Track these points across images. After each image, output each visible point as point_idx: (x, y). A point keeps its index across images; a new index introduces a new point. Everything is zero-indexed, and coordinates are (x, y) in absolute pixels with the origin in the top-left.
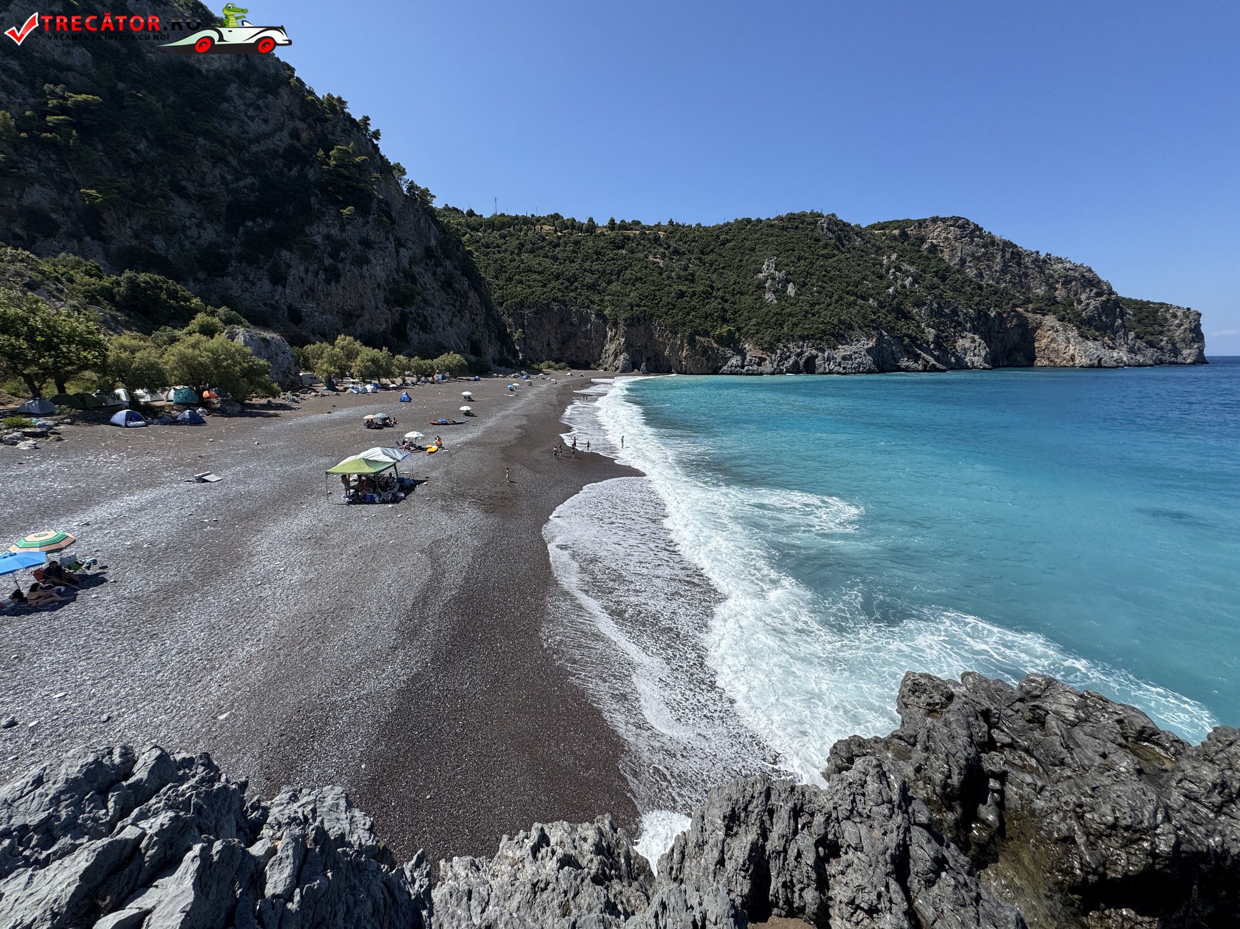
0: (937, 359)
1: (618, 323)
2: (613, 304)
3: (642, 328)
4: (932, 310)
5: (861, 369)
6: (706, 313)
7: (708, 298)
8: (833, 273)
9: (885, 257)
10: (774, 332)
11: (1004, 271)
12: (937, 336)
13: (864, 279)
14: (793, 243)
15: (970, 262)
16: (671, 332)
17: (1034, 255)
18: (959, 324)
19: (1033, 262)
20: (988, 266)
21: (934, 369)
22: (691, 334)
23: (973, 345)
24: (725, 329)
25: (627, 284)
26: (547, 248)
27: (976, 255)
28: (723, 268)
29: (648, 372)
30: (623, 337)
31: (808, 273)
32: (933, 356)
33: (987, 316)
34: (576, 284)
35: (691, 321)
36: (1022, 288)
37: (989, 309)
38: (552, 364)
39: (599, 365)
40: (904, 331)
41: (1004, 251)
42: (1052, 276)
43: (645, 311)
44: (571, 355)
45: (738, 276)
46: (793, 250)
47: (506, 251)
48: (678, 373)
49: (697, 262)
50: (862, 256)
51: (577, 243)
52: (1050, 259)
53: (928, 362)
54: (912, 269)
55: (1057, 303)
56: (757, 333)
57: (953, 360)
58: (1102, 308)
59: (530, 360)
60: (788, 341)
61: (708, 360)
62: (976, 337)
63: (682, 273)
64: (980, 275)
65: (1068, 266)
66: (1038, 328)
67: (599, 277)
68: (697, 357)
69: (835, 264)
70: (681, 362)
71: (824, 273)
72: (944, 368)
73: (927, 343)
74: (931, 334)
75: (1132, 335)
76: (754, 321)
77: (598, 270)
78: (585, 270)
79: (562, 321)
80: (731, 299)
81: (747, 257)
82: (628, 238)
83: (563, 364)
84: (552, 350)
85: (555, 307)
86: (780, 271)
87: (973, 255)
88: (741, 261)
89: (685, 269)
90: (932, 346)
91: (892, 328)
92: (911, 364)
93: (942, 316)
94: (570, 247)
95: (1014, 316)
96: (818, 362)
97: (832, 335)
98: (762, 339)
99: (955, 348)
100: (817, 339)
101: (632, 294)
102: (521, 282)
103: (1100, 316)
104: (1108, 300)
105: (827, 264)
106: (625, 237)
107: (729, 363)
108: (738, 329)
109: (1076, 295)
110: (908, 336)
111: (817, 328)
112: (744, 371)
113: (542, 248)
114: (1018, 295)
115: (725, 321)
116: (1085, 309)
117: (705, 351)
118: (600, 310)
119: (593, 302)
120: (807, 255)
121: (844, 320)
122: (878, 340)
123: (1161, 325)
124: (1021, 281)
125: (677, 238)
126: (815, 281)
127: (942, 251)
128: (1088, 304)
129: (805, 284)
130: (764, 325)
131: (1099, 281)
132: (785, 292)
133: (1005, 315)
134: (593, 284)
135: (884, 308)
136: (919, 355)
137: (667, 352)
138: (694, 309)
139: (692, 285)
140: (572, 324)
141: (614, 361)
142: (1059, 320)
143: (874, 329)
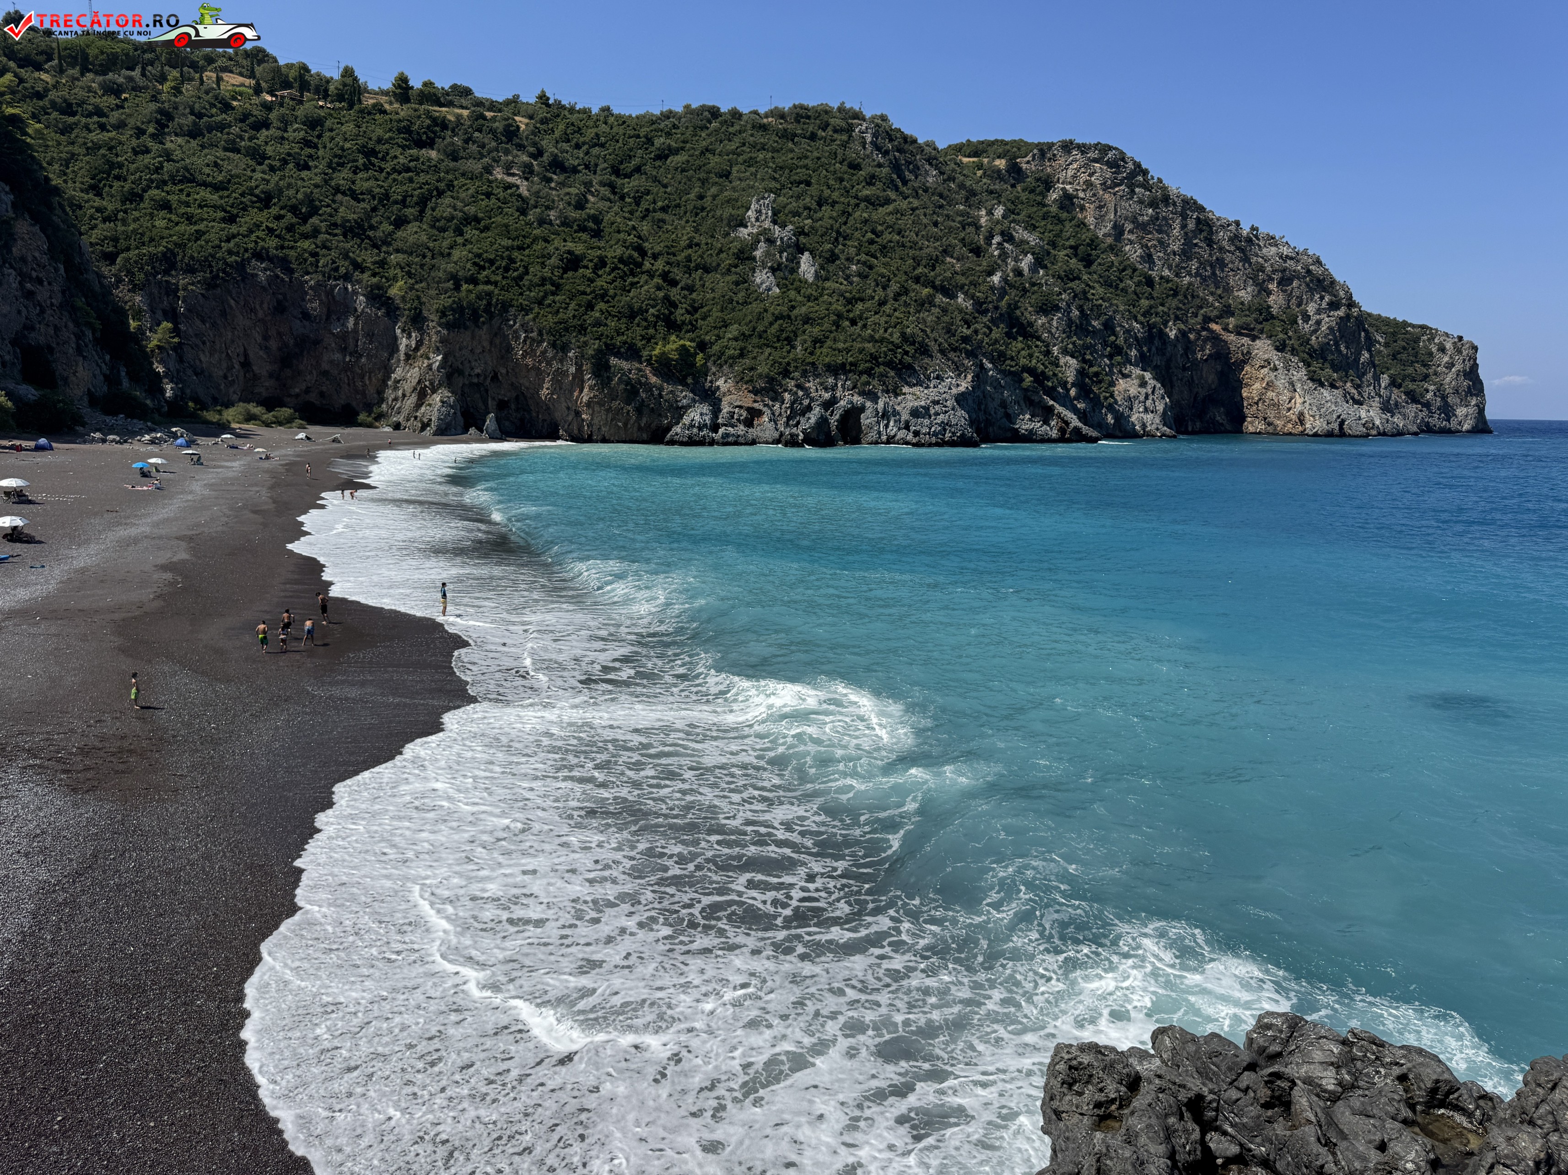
0: (1083, 416)
1: (425, 319)
2: (410, 275)
3: (483, 333)
4: (1070, 322)
5: (948, 435)
6: (631, 307)
7: (633, 274)
8: (887, 236)
9: (983, 212)
10: (776, 355)
11: (1187, 253)
12: (1081, 373)
13: (945, 252)
14: (806, 167)
15: (1131, 232)
16: (554, 345)
17: (1233, 228)
18: (1118, 350)
19: (1231, 240)
20: (1161, 242)
21: (1078, 437)
22: (599, 351)
23: (1143, 391)
24: (672, 345)
25: (443, 230)
26: (235, 130)
27: (1140, 219)
28: (664, 209)
29: (503, 435)
30: (437, 351)
31: (838, 232)
32: (1075, 411)
33: (1162, 335)
34: (315, 220)
35: (598, 323)
36: (1217, 287)
37: (1165, 324)
38: (257, 410)
39: (380, 417)
40: (1023, 361)
41: (1184, 216)
42: (1262, 269)
43: (489, 294)
44: (307, 391)
45: (696, 230)
46: (808, 184)
47: (120, 126)
48: (572, 440)
49: (605, 191)
50: (941, 207)
51: (314, 123)
52: (1256, 236)
53: (1067, 423)
54: (1032, 239)
55: (1273, 317)
56: (742, 355)
57: (1110, 419)
58: (1339, 330)
59: (196, 400)
60: (804, 374)
61: (639, 411)
62: (1148, 375)
63: (574, 214)
64: (1148, 258)
65: (1285, 251)
66: (1244, 363)
67: (374, 209)
68: (615, 404)
69: (890, 219)
70: (578, 414)
71: (870, 235)
72: (1095, 434)
73: (1064, 384)
74: (1070, 367)
75: (1385, 380)
76: (733, 331)
77: (370, 192)
78: (337, 190)
79: (280, 308)
80: (685, 280)
81: (714, 190)
82: (444, 124)
83: (286, 412)
84: (256, 377)
85: (261, 272)
86: (783, 226)
87: (1134, 220)
88: (701, 197)
89: (580, 205)
90: (1073, 392)
91: (1002, 355)
92: (1037, 425)
93: (1087, 333)
94: (296, 132)
95: (1207, 339)
96: (866, 419)
97: (889, 364)
98: (752, 369)
99: (1112, 396)
100: (861, 373)
101: (456, 254)
102: (166, 206)
103: (1337, 344)
104: (1348, 317)
105: (875, 217)
106: (434, 120)
107: (686, 420)
108: (702, 346)
109: (1299, 305)
110: (1031, 371)
111: (861, 351)
112: (717, 436)
113: (221, 127)
114: (1211, 299)
115: (673, 326)
116: (1315, 331)
117: (632, 390)
118: (378, 287)
119: (358, 267)
120: (835, 195)
121: (913, 335)
122: (976, 377)
123: (1424, 365)
124: (1214, 274)
125: (557, 134)
126: (852, 251)
127: (1083, 208)
128: (1318, 323)
129: (833, 258)
130: (755, 340)
131: (1333, 282)
132: (794, 270)
133: (1192, 336)
134: (359, 224)
135: (984, 312)
136: (1051, 409)
137: (544, 392)
138: (603, 296)
139: (595, 242)
140: (306, 316)
141: (418, 406)
142: (1277, 349)
143: (971, 354)
